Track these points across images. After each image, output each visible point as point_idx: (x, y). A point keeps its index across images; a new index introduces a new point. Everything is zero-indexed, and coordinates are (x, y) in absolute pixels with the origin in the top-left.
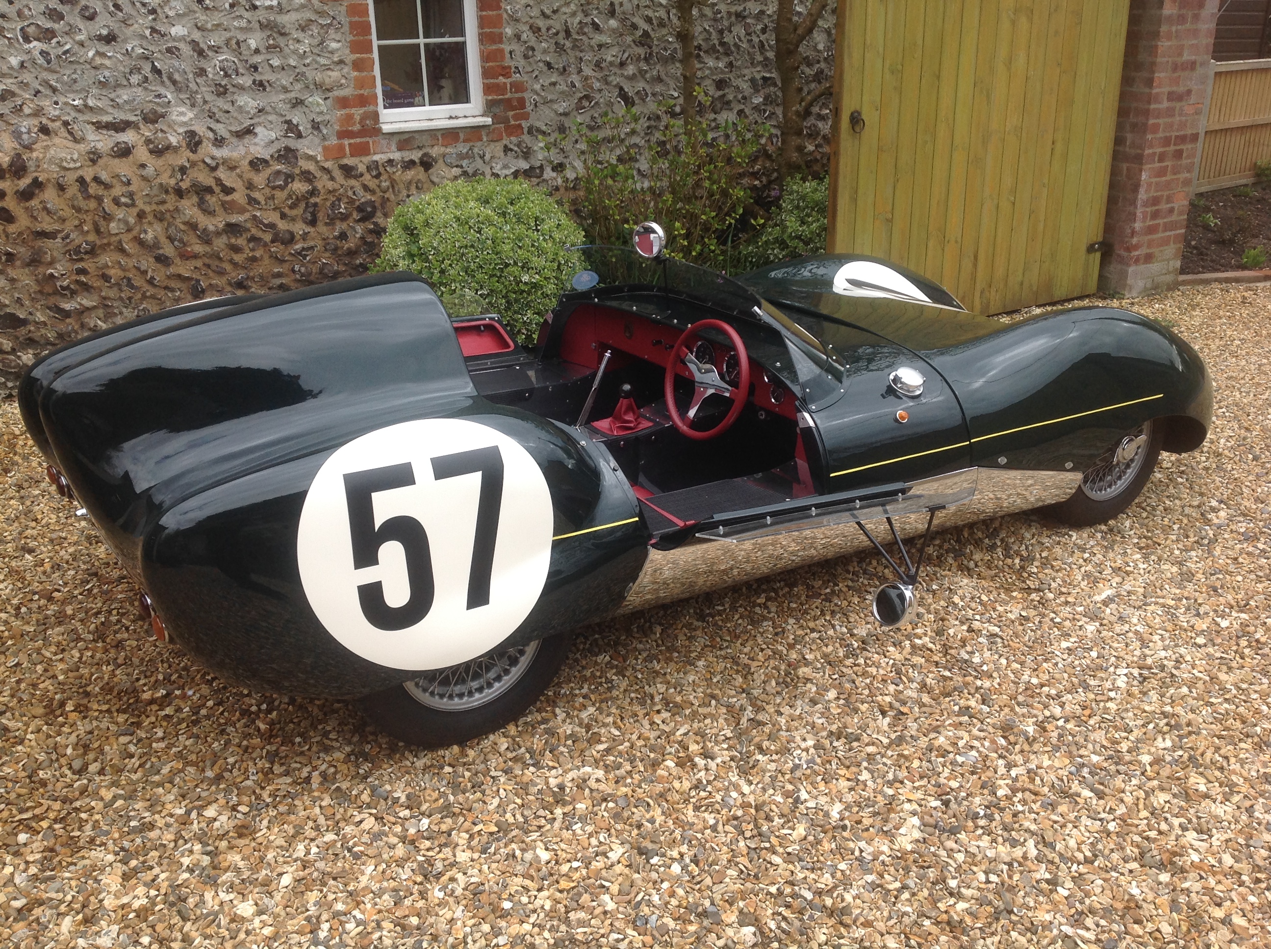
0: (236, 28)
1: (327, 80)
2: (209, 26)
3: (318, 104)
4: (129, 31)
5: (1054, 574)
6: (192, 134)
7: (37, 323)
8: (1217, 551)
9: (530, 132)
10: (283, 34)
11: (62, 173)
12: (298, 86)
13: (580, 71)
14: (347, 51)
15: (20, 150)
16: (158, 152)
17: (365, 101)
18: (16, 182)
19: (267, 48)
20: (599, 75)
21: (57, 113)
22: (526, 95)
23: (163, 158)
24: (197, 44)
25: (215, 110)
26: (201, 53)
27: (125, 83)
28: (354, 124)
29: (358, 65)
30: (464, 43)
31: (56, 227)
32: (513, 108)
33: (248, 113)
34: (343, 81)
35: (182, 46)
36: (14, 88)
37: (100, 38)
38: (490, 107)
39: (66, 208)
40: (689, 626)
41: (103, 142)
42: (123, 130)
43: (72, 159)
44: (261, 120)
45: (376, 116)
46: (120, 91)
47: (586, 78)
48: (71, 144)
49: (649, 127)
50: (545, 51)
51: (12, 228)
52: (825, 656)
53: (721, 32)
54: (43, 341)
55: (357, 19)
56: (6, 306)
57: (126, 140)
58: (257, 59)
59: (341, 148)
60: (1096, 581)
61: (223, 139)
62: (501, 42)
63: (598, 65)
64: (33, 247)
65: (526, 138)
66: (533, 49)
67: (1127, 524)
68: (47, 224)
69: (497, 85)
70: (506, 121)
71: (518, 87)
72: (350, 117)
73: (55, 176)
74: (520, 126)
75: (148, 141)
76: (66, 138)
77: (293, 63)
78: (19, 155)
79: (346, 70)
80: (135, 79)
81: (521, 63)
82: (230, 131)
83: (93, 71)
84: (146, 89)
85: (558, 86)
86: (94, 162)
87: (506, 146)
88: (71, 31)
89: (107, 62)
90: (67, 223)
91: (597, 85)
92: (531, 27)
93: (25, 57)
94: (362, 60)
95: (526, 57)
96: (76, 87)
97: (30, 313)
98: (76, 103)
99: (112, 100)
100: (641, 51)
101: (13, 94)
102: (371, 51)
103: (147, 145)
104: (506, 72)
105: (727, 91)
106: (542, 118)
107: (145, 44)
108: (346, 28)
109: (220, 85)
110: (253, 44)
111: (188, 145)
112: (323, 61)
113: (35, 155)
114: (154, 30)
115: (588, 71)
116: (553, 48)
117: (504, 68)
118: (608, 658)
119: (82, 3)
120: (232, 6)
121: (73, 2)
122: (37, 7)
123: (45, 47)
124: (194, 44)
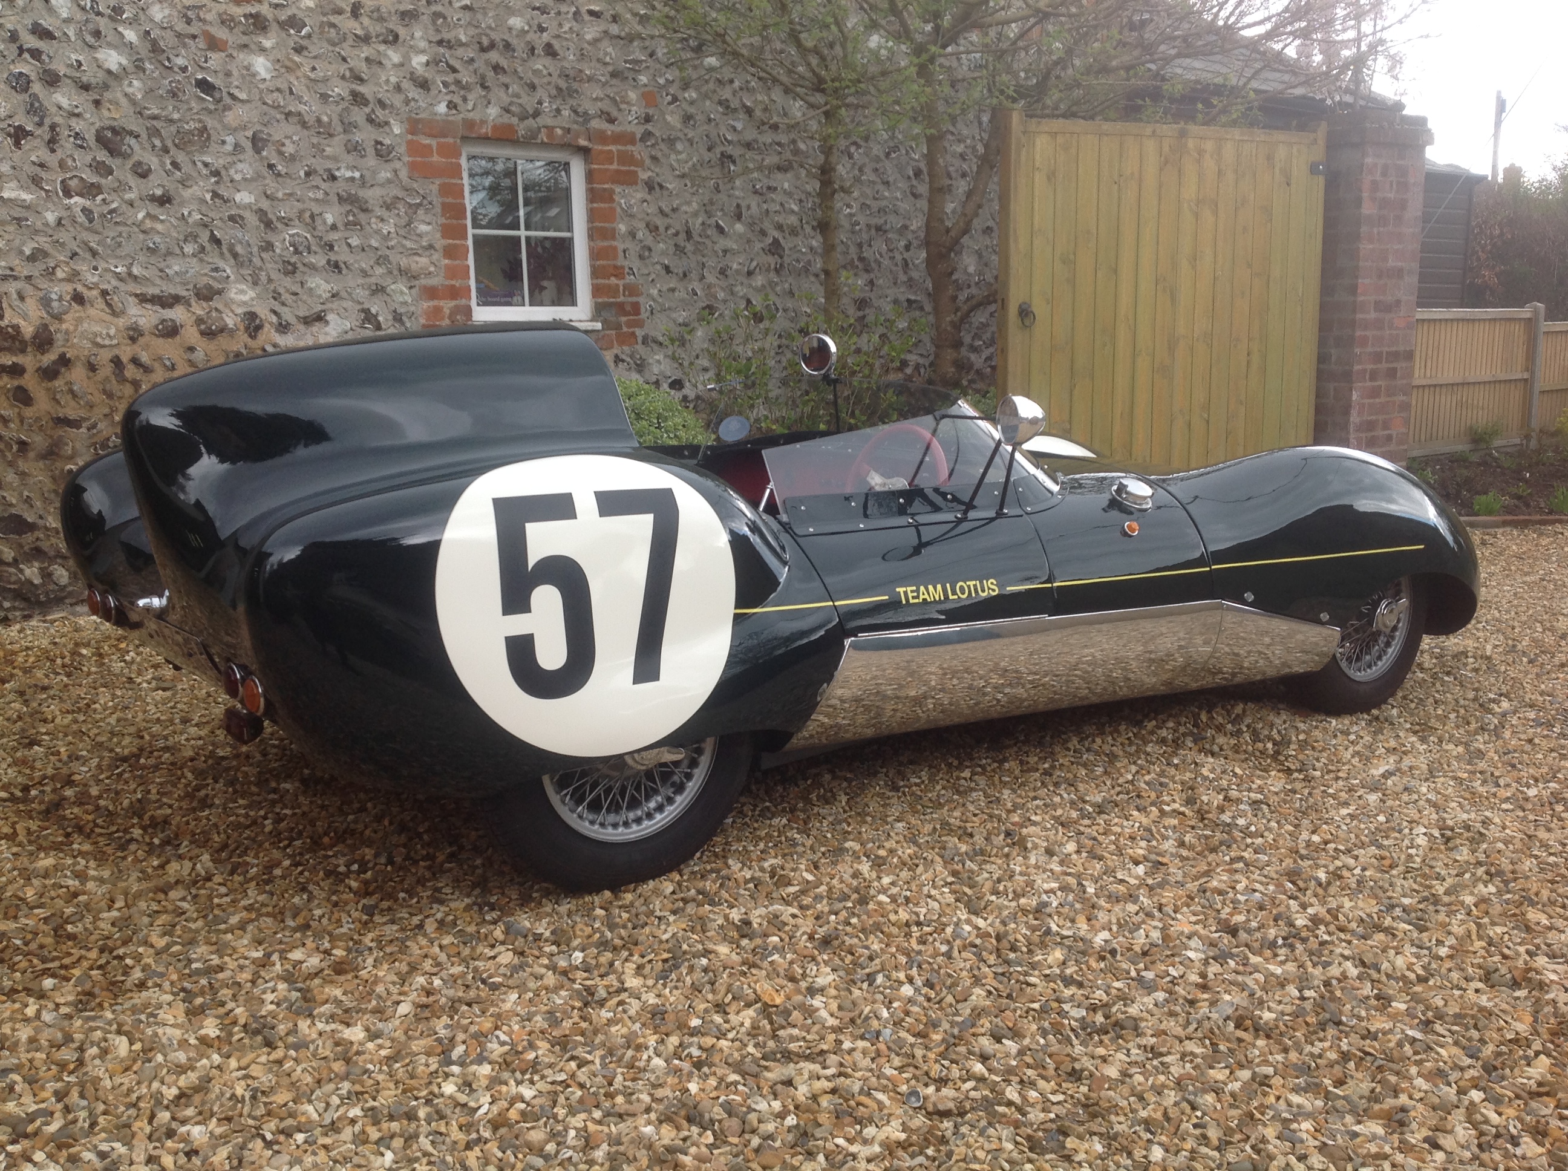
0: (310, 199)
1: (414, 266)
2: (280, 195)
3: (402, 293)
4: (187, 193)
5: (1316, 754)
6: (252, 316)
7: (47, 529)
8: (1507, 734)
9: (645, 341)
10: (365, 210)
11: (95, 350)
12: (379, 271)
13: (703, 278)
14: (438, 235)
15: (48, 319)
16: (209, 334)
17: (455, 293)
18: (39, 356)
19: (346, 225)
20: (723, 284)
21: (95, 279)
22: (641, 300)
23: (216, 342)
24: (266, 213)
25: (282, 290)
26: (268, 224)
27: (178, 251)
28: (443, 319)
29: (450, 252)
30: (571, 239)
31: (82, 413)
32: (626, 314)
33: (320, 296)
34: (432, 269)
35: (247, 214)
36: (47, 247)
37: (153, 199)
38: (599, 311)
39: (96, 393)
40: (882, 795)
41: (146, 317)
42: (171, 306)
43: (108, 335)
44: (335, 305)
45: (468, 311)
46: (170, 260)
47: (709, 286)
48: (108, 318)
49: (780, 347)
50: (664, 253)
51: (28, 412)
52: (1054, 818)
53: (860, 246)
54: (52, 553)
55: (450, 200)
56: (11, 505)
57: (174, 317)
58: (334, 236)
60: (1368, 759)
61: (288, 324)
62: (613, 238)
63: (723, 272)
64: (51, 437)
65: (640, 348)
66: (650, 250)
67: (1395, 712)
68: (71, 411)
69: (609, 286)
70: (618, 327)
71: (631, 290)
72: (438, 310)
73: (86, 353)
74: (633, 334)
75: (199, 321)
76: (102, 310)
77: (374, 243)
78: (45, 326)
79: (436, 256)
80: (189, 249)
81: (636, 264)
82: (298, 317)
83: (141, 236)
84: (201, 260)
85: (677, 294)
86: (133, 340)
87: (616, 356)
88: (121, 187)
89: (159, 227)
90: (96, 410)
91: (721, 295)
92: (647, 225)
93: (64, 214)
94: (456, 246)
95: (641, 257)
96: (118, 252)
97: (41, 517)
98: (118, 270)
99: (161, 271)
100: (772, 260)
101: (46, 254)
102: (466, 238)
103: (198, 325)
104: (618, 272)
105: (867, 311)
106: (659, 327)
107: (204, 209)
108: (438, 209)
109: (289, 263)
110: (330, 219)
111: (247, 329)
112: (408, 244)
113: (64, 326)
114: (215, 195)
115: (711, 278)
116: (672, 249)
117: (616, 267)
118: (784, 821)
119: (136, 158)
120: (308, 174)
121: (125, 156)
122: (82, 158)
123: (88, 203)
124: (261, 213)
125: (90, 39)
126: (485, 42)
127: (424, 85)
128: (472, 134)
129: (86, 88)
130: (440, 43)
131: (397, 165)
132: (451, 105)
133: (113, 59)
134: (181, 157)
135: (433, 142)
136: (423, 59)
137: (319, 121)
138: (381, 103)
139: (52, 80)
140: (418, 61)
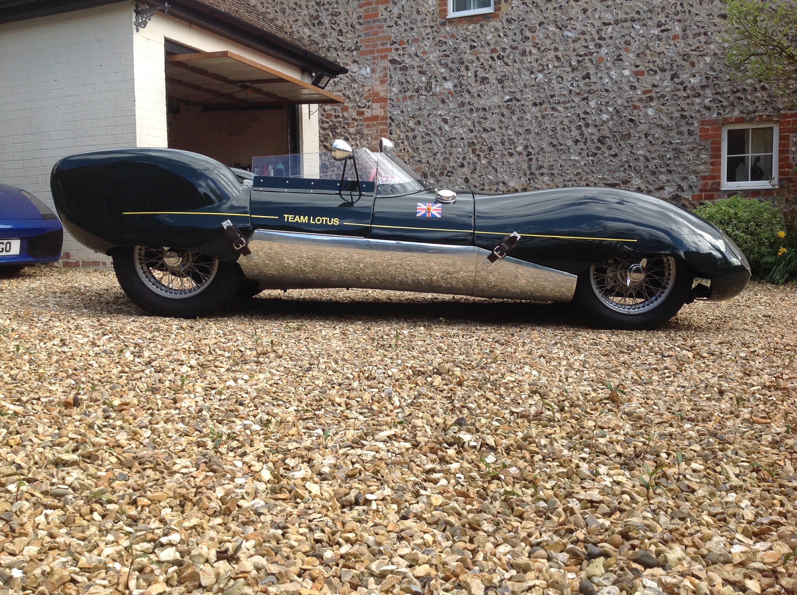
0: (663, 151)
1: (698, 170)
2: (652, 150)
3: (693, 179)
4: (622, 153)
6: (639, 189)
10: (682, 153)
12: (685, 172)
14: (709, 159)
17: (715, 178)
19: (674, 158)
21: (593, 180)
24: (647, 157)
25: (650, 180)
26: (647, 160)
27: (618, 170)
28: (708, 187)
29: (713, 164)
30: (772, 156)
32: (792, 182)
33: (663, 181)
34: (707, 170)
35: (641, 157)
37: (612, 155)
38: (781, 181)
42: (615, 187)
44: (668, 184)
45: (719, 184)
46: (616, 173)
55: (715, 146)
58: (670, 162)
59: (701, 195)
61: (651, 191)
62: (788, 153)
69: (786, 172)
70: (789, 187)
72: (706, 184)
77: (684, 163)
79: (707, 166)
80: (621, 169)
82: (655, 189)
83: (608, 167)
84: (625, 173)
87: (787, 199)
88: (603, 153)
89: (613, 163)
93: (587, 162)
94: (716, 162)
96: (600, 172)
98: (600, 177)
99: (613, 176)
101: (581, 174)
102: (722, 159)
107: (627, 157)
108: (710, 150)
109: (653, 171)
110: (668, 156)
112: (697, 162)
114: (631, 152)
117: (789, 164)
119: (608, 144)
120: (662, 143)
121: (605, 144)
122: (593, 146)
123: (593, 158)
124: (645, 157)
125: (599, 112)
126: (735, 90)
127: (708, 108)
128: (726, 122)
129: (596, 126)
130: (717, 93)
131: (696, 136)
132: (719, 114)
133: (605, 117)
134: (621, 142)
135: (710, 127)
136: (709, 100)
137: (668, 126)
138: (692, 117)
139: (587, 125)
140: (707, 101)
